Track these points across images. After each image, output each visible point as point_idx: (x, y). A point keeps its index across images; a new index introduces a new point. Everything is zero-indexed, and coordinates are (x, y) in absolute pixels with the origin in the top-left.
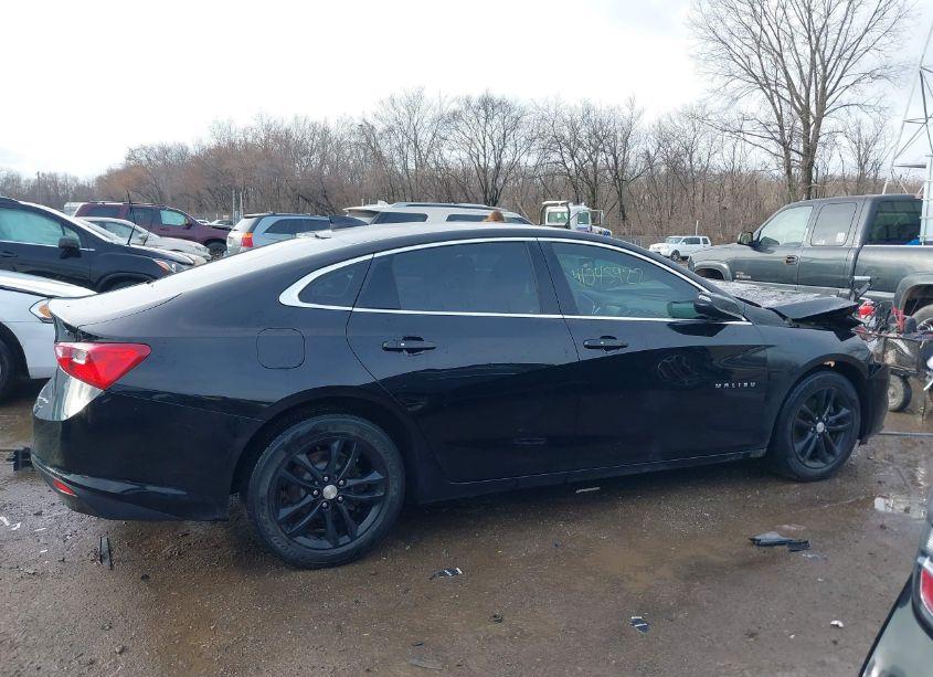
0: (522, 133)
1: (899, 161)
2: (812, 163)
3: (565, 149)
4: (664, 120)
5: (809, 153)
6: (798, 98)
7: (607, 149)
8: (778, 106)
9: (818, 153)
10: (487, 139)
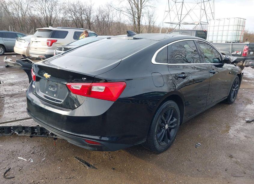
0: (58, 7)
1: (164, 21)
2: (140, 21)
3: (72, 13)
4: (101, 6)
5: (139, 18)
6: (136, 3)
7: (85, 13)
8: (131, 4)
9: (141, 18)
10: (46, 8)
